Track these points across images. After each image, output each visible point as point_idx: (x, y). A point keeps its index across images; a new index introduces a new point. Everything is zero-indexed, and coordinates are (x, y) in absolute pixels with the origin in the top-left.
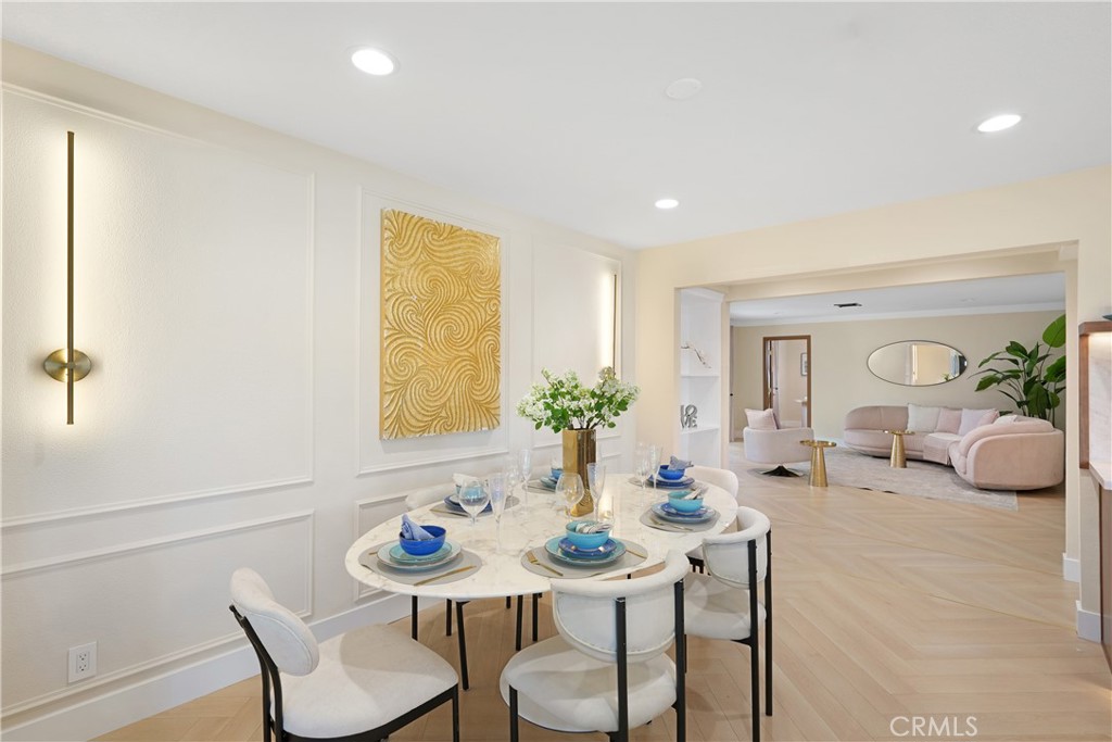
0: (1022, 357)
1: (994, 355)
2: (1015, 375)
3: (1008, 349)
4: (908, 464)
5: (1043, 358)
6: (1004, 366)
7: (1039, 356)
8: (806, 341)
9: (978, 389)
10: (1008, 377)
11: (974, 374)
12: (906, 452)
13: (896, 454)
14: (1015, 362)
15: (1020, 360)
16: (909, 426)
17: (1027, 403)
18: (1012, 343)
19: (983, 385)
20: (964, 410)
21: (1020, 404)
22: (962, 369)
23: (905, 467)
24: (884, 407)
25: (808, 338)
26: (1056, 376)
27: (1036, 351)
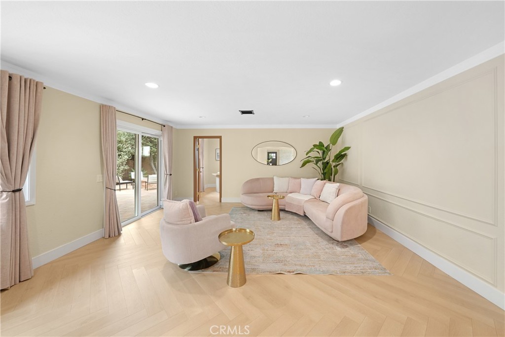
0: (322, 150)
4: (282, 214)
5: (330, 150)
6: (314, 154)
8: (219, 139)
9: (301, 167)
12: (280, 207)
13: (275, 208)
14: (318, 152)
15: (320, 152)
16: (274, 189)
17: (325, 173)
18: (320, 142)
19: (304, 165)
20: (302, 179)
21: (322, 174)
23: (279, 219)
24: (261, 178)
25: (220, 137)
26: (337, 159)
27: (328, 146)
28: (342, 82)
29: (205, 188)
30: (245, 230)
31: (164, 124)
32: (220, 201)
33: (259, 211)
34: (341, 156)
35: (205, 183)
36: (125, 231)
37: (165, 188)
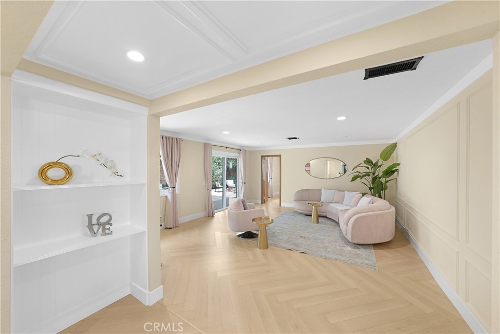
0: (371, 166)
1: (359, 165)
2: (368, 174)
3: (365, 162)
4: (321, 220)
5: (380, 166)
6: (363, 170)
7: (379, 165)
9: (352, 181)
10: (365, 176)
11: (350, 174)
12: (319, 213)
13: (314, 215)
14: (368, 168)
15: (370, 167)
16: (322, 199)
17: (373, 188)
18: (367, 159)
19: (354, 179)
20: (346, 192)
21: (370, 189)
22: (345, 171)
23: (318, 222)
24: (311, 189)
25: (280, 156)
26: (386, 175)
27: (377, 162)
28: (347, 117)
29: (273, 195)
30: (269, 218)
31: (240, 148)
32: (280, 205)
33: (306, 215)
34: (390, 172)
35: (273, 191)
36: (216, 215)
37: (241, 192)
